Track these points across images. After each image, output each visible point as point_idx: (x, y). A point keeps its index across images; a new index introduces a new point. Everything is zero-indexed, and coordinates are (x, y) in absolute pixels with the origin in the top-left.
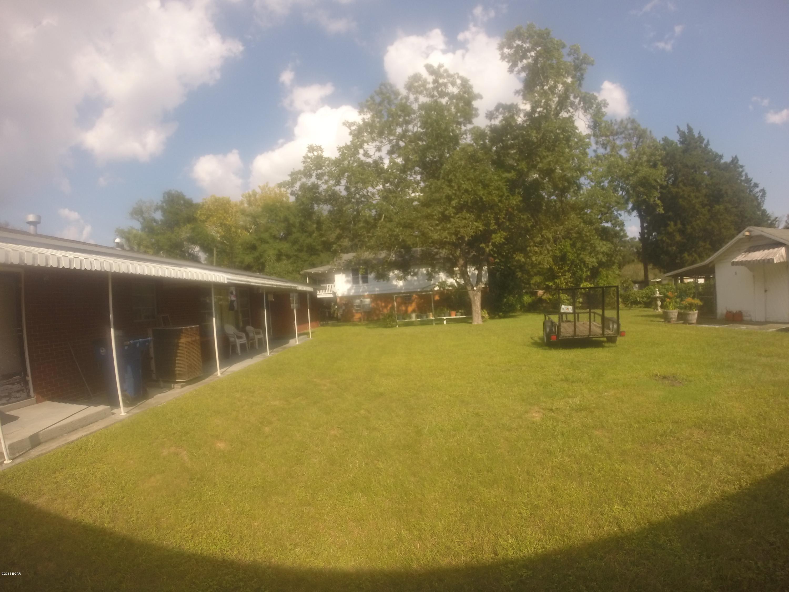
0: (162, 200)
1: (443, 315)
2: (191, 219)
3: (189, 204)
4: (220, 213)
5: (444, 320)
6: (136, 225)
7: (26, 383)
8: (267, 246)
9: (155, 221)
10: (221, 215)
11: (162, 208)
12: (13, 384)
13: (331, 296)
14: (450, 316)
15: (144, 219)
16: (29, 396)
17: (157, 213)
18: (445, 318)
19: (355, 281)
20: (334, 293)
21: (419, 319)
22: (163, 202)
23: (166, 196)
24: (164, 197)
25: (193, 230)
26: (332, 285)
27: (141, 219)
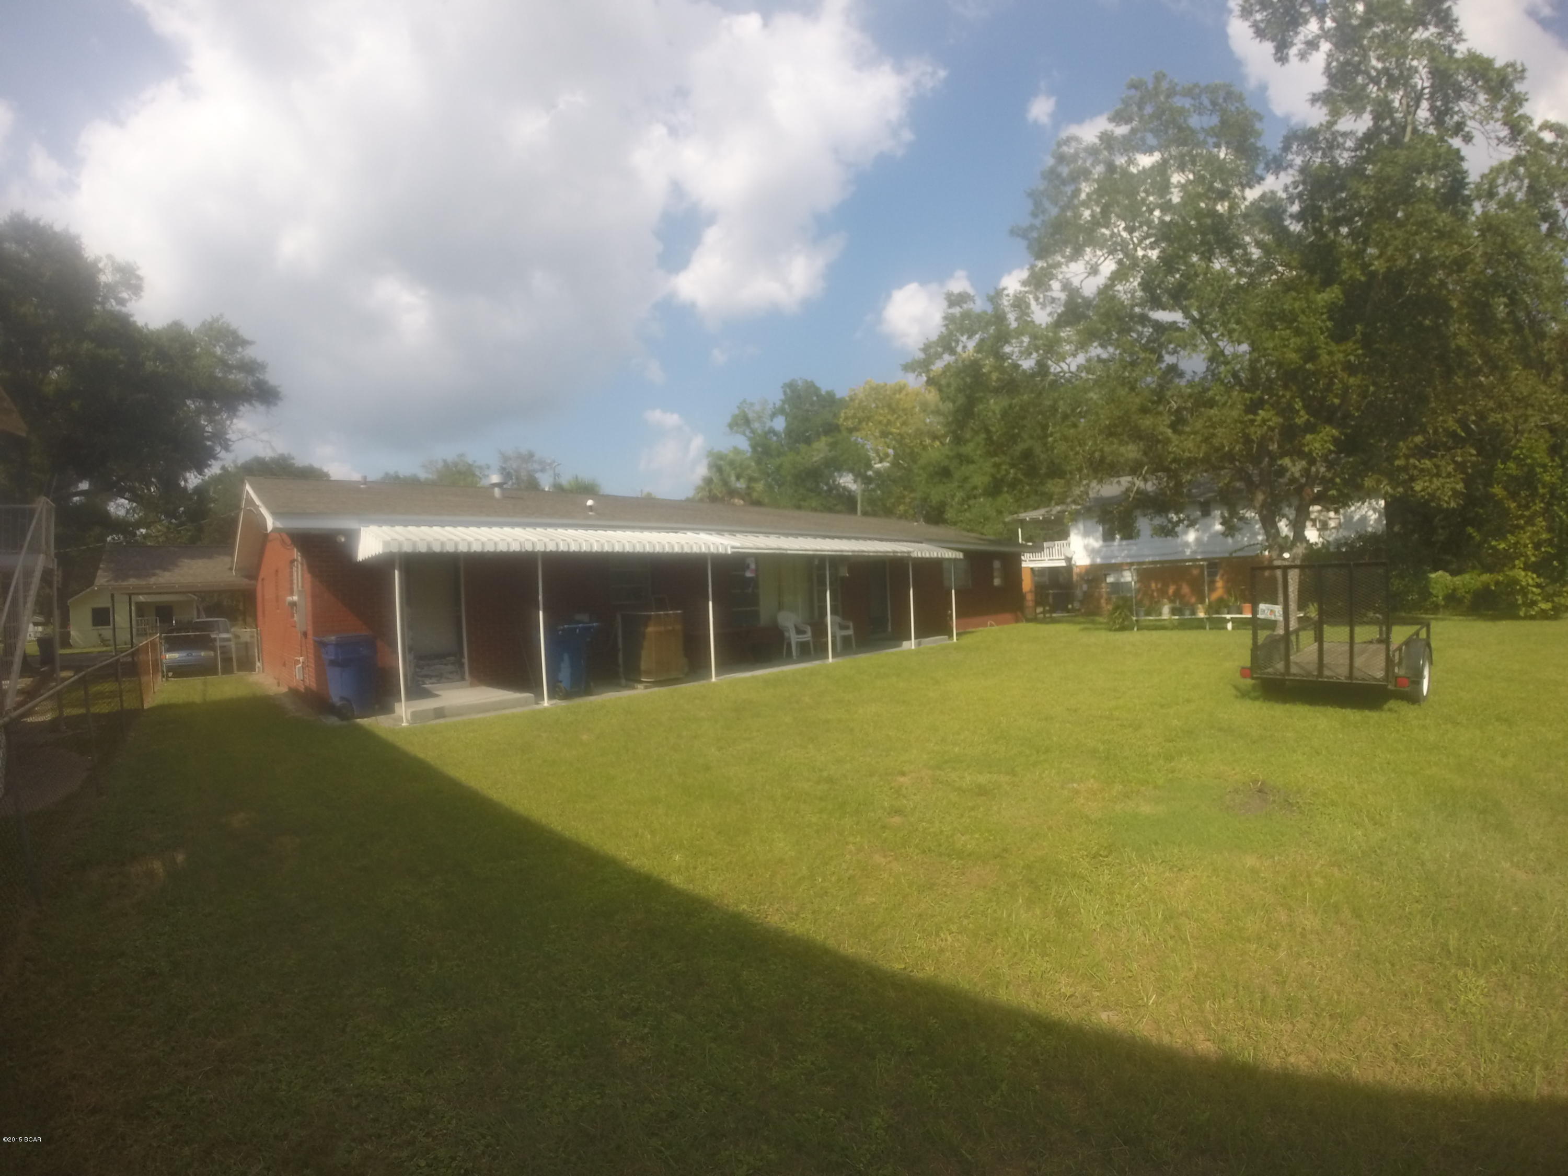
0: (783, 397)
1: (1226, 611)
2: (831, 429)
3: (830, 401)
4: (881, 414)
5: (1228, 621)
6: (742, 443)
7: (462, 665)
8: (972, 467)
9: (775, 433)
10: (881, 418)
11: (782, 411)
12: (446, 664)
13: (1063, 564)
14: (1241, 613)
15: (753, 432)
16: (463, 679)
17: (775, 420)
18: (1228, 616)
19: (1108, 537)
20: (1069, 560)
21: (1177, 617)
22: (784, 402)
23: (788, 390)
24: (785, 393)
25: (833, 445)
26: (1065, 542)
27: (748, 432)
